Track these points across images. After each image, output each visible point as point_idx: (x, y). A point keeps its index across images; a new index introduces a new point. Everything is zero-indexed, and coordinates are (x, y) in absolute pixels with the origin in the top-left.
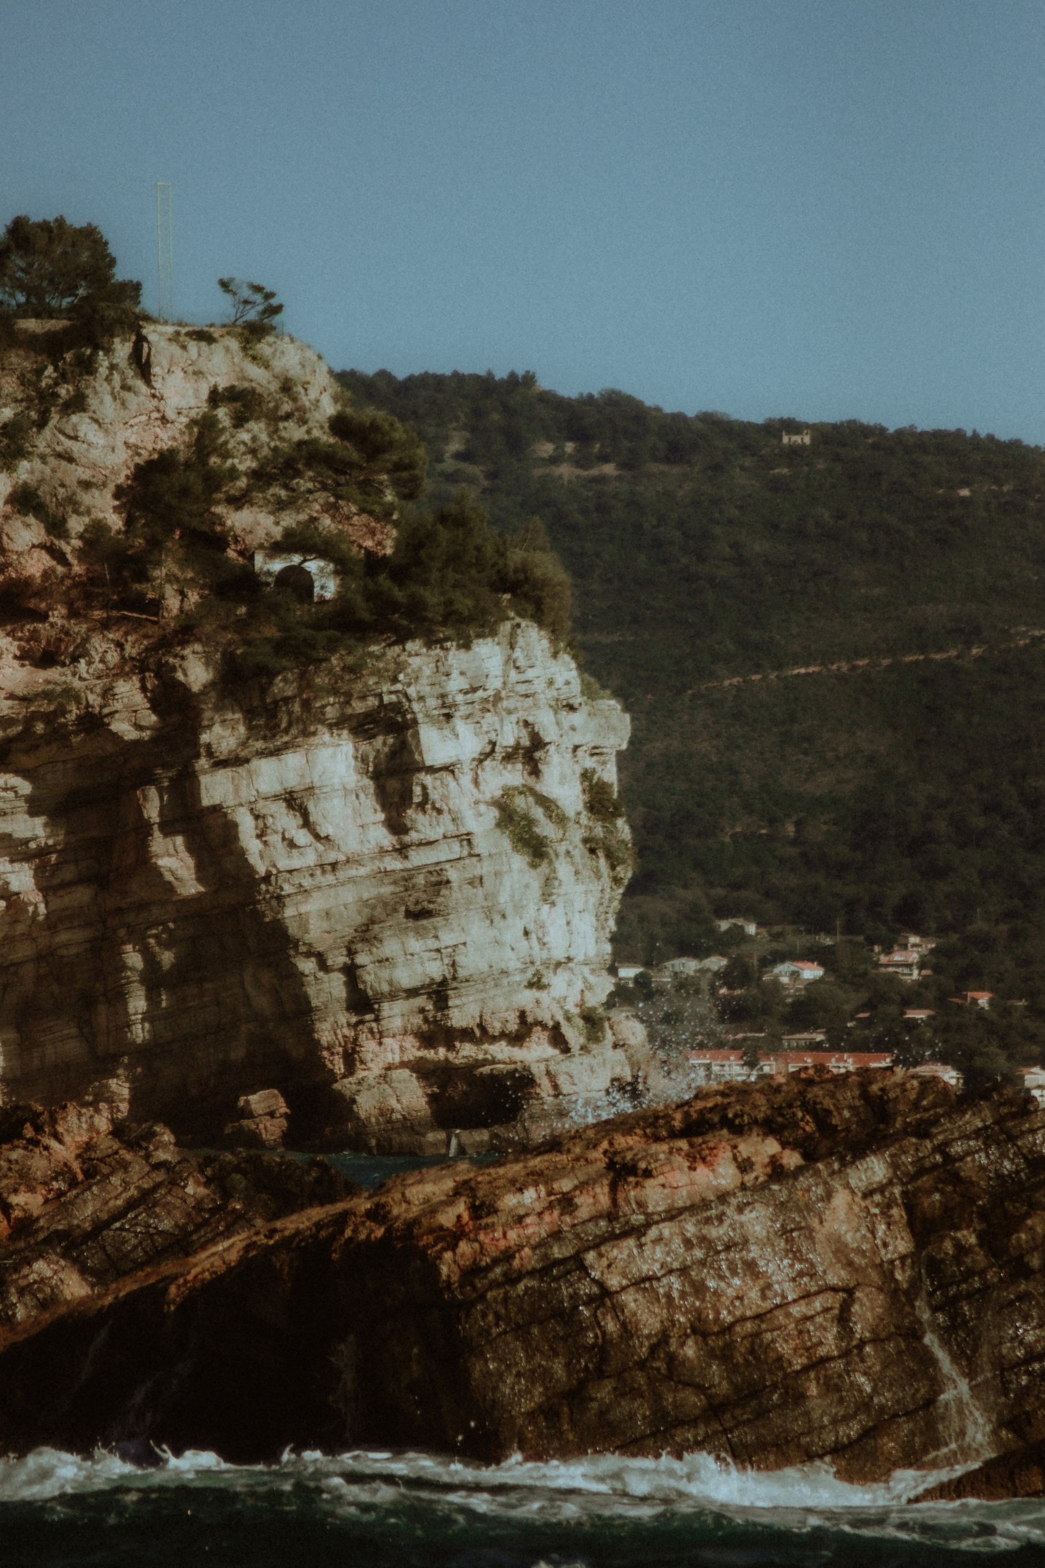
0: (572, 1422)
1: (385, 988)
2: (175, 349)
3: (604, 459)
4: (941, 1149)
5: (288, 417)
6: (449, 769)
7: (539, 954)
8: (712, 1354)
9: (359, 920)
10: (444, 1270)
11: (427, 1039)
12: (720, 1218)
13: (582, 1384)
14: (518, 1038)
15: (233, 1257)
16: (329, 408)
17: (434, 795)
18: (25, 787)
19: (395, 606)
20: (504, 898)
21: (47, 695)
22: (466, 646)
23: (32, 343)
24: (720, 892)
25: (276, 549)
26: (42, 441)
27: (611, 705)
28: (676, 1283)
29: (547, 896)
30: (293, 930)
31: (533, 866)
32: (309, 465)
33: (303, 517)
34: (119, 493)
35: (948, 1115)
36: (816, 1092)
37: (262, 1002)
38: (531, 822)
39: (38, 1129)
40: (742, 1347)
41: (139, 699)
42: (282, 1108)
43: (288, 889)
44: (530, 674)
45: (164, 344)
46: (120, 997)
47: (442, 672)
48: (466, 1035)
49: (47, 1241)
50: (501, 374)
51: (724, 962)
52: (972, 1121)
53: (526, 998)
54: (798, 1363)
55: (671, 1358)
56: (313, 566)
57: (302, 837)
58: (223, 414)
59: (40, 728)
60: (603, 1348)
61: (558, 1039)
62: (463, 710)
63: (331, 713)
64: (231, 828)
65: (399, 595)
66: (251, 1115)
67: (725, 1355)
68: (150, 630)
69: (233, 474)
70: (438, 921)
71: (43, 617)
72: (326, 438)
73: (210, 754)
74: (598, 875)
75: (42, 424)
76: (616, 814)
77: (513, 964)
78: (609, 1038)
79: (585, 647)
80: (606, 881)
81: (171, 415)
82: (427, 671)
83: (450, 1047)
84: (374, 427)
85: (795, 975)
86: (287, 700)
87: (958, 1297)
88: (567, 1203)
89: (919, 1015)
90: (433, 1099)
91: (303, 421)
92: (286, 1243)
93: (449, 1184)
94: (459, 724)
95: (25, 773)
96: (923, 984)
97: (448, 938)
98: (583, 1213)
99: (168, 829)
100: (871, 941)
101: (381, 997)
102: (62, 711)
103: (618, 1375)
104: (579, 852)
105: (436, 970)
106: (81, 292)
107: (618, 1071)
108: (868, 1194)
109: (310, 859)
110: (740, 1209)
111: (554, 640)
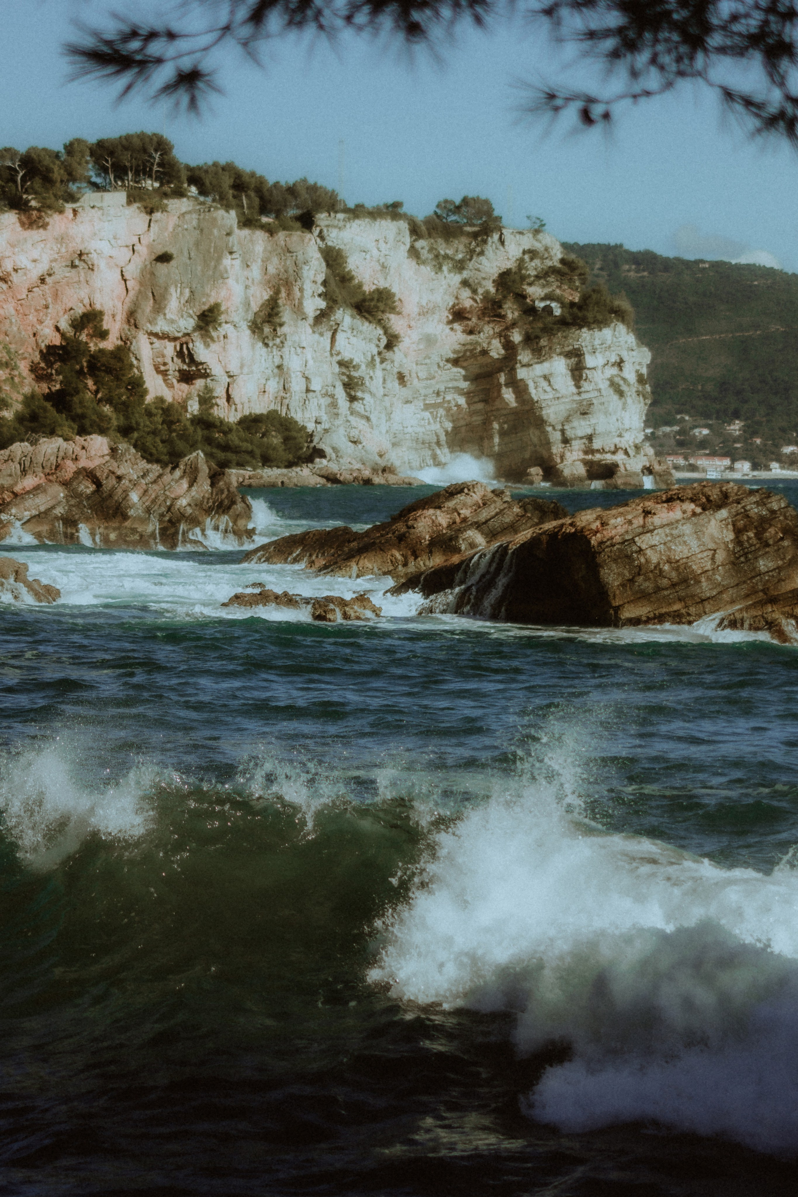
0: (631, 589)
1: (573, 436)
2: (512, 237)
3: (644, 270)
4: (743, 507)
5: (546, 258)
6: (594, 368)
7: (621, 426)
8: (673, 569)
9: (565, 415)
10: (592, 542)
11: (586, 453)
12: (676, 528)
13: (633, 577)
14: (614, 453)
15: (529, 536)
16: (560, 256)
17: (589, 377)
18: (463, 372)
19: (579, 318)
20: (611, 409)
21: (471, 344)
22: (600, 330)
23: (468, 234)
24: (677, 406)
25: (543, 299)
26: (471, 265)
27: (645, 349)
28: (662, 546)
29: (624, 408)
30: (545, 418)
31: (620, 399)
32: (552, 273)
33: (550, 290)
34: (494, 281)
35: (746, 497)
36: (706, 489)
37: (535, 440)
38: (619, 386)
39: (469, 490)
40: (682, 567)
41: (499, 346)
42: (541, 473)
43: (543, 405)
44: (620, 339)
45: (509, 235)
46: (491, 437)
47: (593, 338)
48: (598, 451)
49: (471, 524)
50: (612, 243)
51: (678, 428)
52: (753, 499)
53: (617, 440)
54: (699, 572)
55: (661, 570)
56: (554, 305)
57: (548, 389)
58: (527, 257)
59: (468, 354)
60: (640, 567)
61: (626, 453)
62: (599, 351)
63: (558, 350)
64: (526, 386)
65: (580, 314)
66: (531, 475)
67: (677, 569)
68: (502, 324)
69: (529, 276)
70: (590, 416)
71: (470, 319)
72: (559, 265)
73: (520, 363)
74: (640, 402)
75: (470, 260)
76: (646, 384)
77: (614, 430)
78: (642, 453)
79: (637, 329)
80: (642, 404)
81: (510, 257)
82: (588, 338)
83: (593, 455)
84: (573, 262)
85: (700, 433)
86: (544, 347)
87: (747, 553)
88: (630, 522)
89: (738, 445)
90: (588, 471)
91: (551, 260)
92: (544, 533)
93: (594, 516)
94: (597, 354)
95: (463, 368)
96: (739, 436)
97: (593, 421)
98: (635, 526)
99: (507, 385)
100: (724, 422)
101: (571, 439)
102: (475, 349)
103: (644, 574)
104: (634, 395)
105: (589, 431)
106: (484, 219)
107: (644, 464)
108: (721, 521)
109: (550, 396)
110: (682, 525)
111: (628, 327)
